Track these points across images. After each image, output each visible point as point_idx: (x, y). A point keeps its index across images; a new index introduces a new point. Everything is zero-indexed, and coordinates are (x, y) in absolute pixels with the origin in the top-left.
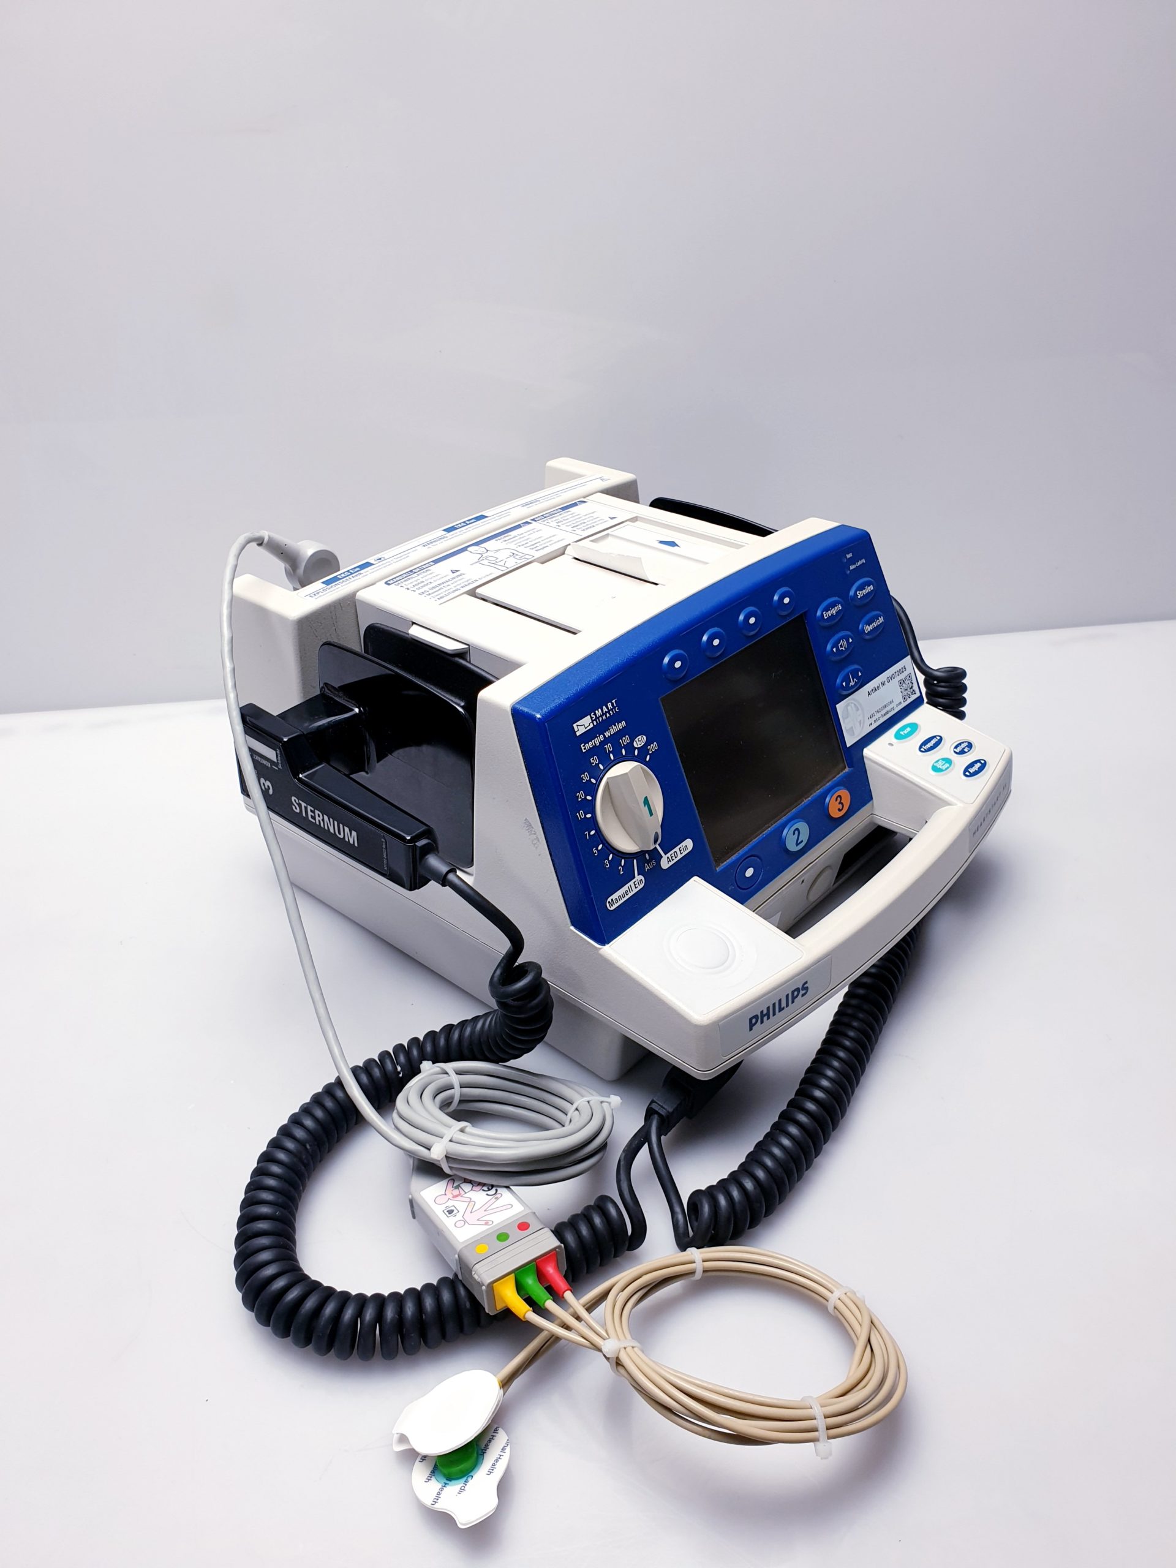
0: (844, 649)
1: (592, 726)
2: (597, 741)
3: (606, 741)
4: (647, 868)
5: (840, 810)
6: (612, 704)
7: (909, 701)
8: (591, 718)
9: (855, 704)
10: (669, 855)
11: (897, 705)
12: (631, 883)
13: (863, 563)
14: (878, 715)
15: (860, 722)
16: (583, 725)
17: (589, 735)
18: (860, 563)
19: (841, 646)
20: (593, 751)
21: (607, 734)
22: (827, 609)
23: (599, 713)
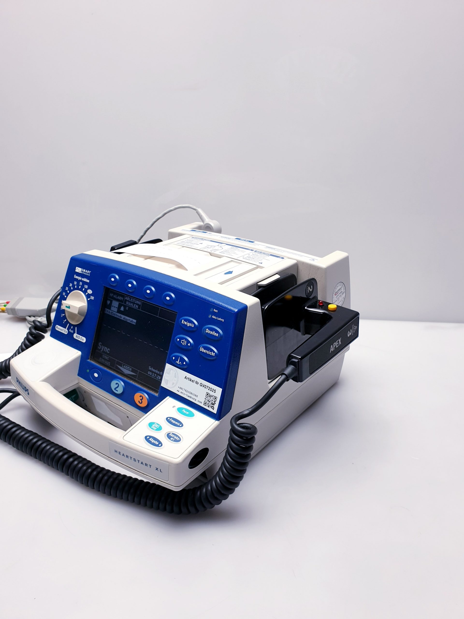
0: (183, 344)
1: (80, 272)
2: (79, 278)
3: (81, 281)
4: (70, 330)
5: (139, 402)
6: (89, 272)
7: (206, 407)
8: (82, 270)
9: (175, 373)
10: (78, 335)
11: (198, 401)
12: (64, 329)
13: (222, 321)
14: (184, 392)
15: (173, 383)
16: (78, 270)
17: (78, 274)
18: (220, 319)
19: (183, 342)
20: (76, 280)
21: (83, 279)
22: (185, 320)
23: (84, 271)
